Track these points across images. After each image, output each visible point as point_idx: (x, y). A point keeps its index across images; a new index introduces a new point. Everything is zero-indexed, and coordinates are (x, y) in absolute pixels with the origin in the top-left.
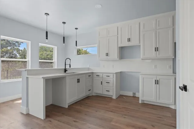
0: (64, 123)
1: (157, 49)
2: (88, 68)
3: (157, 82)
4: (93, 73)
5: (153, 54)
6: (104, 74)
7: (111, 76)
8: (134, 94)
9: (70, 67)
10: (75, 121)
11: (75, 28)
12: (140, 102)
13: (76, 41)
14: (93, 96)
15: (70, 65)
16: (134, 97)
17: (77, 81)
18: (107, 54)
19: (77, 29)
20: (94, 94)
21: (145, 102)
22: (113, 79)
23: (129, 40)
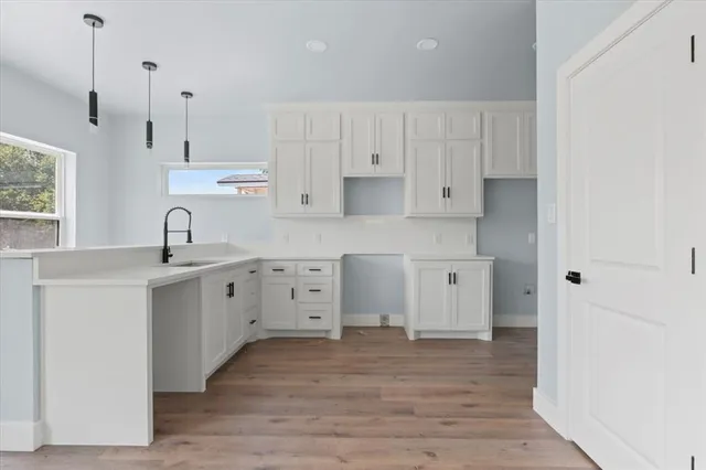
0: (240, 433)
1: (447, 193)
2: (227, 244)
3: (453, 279)
4: (258, 261)
5: (439, 205)
6: (302, 265)
7: (327, 269)
8: (385, 318)
9: (189, 240)
10: (275, 421)
11: (183, 93)
12: (411, 337)
13: (187, 144)
14: (259, 341)
15: (189, 232)
16: (385, 327)
17: (226, 290)
18: (305, 199)
19: (191, 95)
20: (263, 336)
21: (423, 336)
22: (331, 279)
23: (376, 159)
